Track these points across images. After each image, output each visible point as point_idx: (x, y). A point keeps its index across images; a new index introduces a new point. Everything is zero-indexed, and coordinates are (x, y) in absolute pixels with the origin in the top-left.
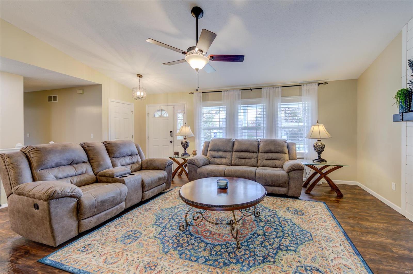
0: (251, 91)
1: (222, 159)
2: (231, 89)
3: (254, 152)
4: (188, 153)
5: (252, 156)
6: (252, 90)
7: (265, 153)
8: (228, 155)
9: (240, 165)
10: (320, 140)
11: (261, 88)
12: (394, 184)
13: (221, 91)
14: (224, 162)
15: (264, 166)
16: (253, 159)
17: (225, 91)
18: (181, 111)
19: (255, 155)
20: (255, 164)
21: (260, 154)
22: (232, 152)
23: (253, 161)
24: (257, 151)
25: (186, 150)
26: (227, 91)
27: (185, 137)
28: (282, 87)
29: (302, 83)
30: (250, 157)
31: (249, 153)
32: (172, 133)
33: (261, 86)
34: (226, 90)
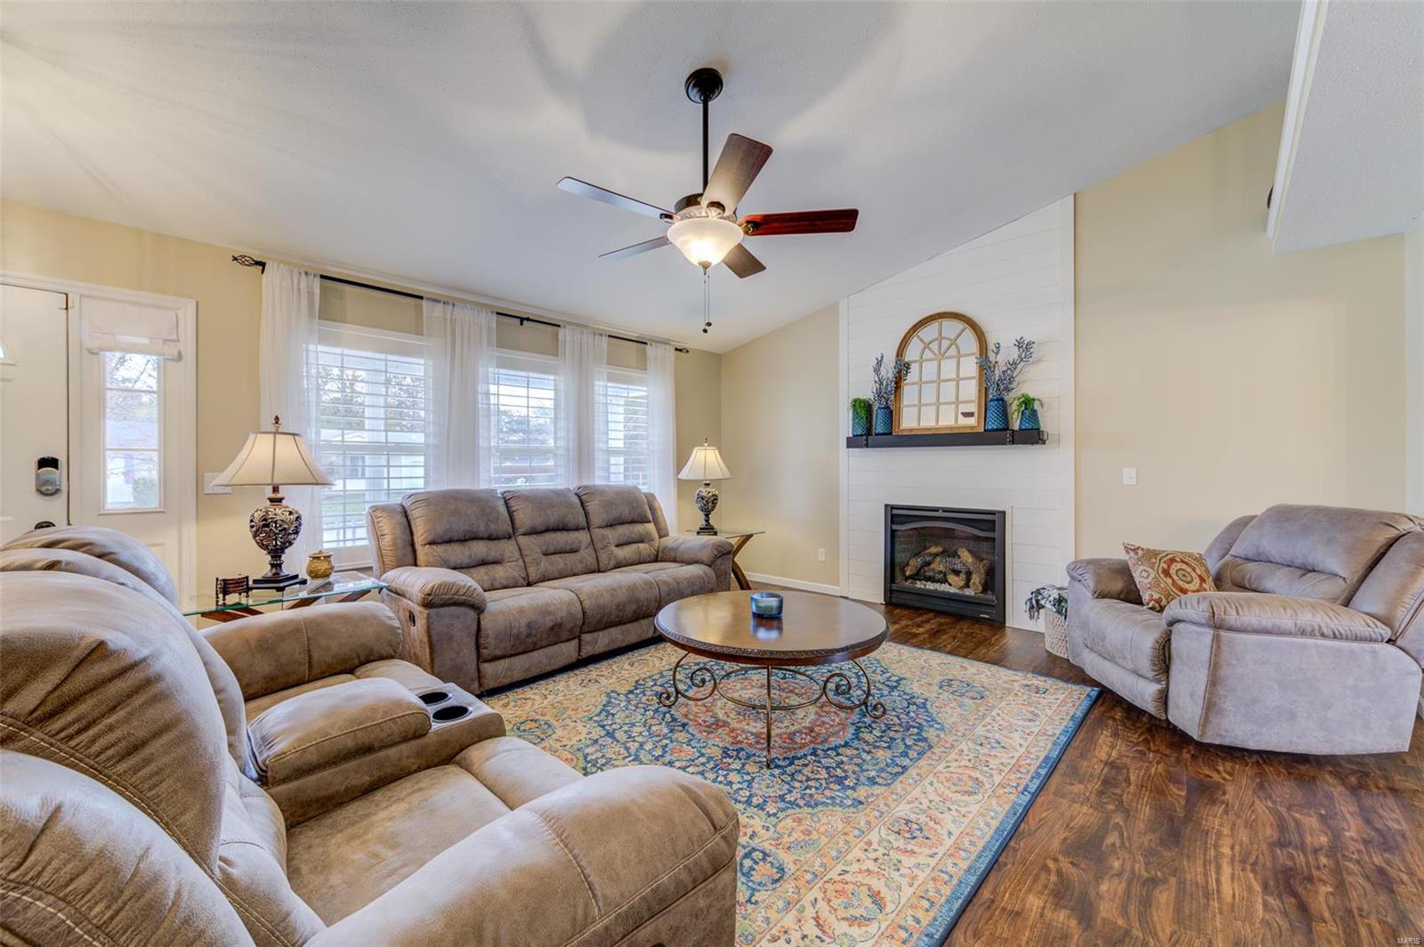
0: (522, 324)
1: (490, 567)
2: (461, 300)
3: (577, 529)
4: (292, 574)
5: (580, 542)
6: (525, 322)
7: (606, 526)
8: (508, 548)
9: (557, 575)
10: (708, 482)
11: (559, 326)
12: (821, 551)
13: (421, 298)
14: (501, 578)
15: (618, 566)
16: (582, 551)
17: (438, 301)
18: (146, 341)
19: (582, 536)
20: (595, 566)
21: (597, 532)
22: (513, 538)
23: (586, 555)
24: (585, 524)
25: (282, 559)
26: (444, 303)
27: (276, 490)
28: (610, 336)
29: (649, 339)
30: (574, 546)
31: (565, 533)
32: (58, 472)
33: (560, 320)
34: (443, 300)
